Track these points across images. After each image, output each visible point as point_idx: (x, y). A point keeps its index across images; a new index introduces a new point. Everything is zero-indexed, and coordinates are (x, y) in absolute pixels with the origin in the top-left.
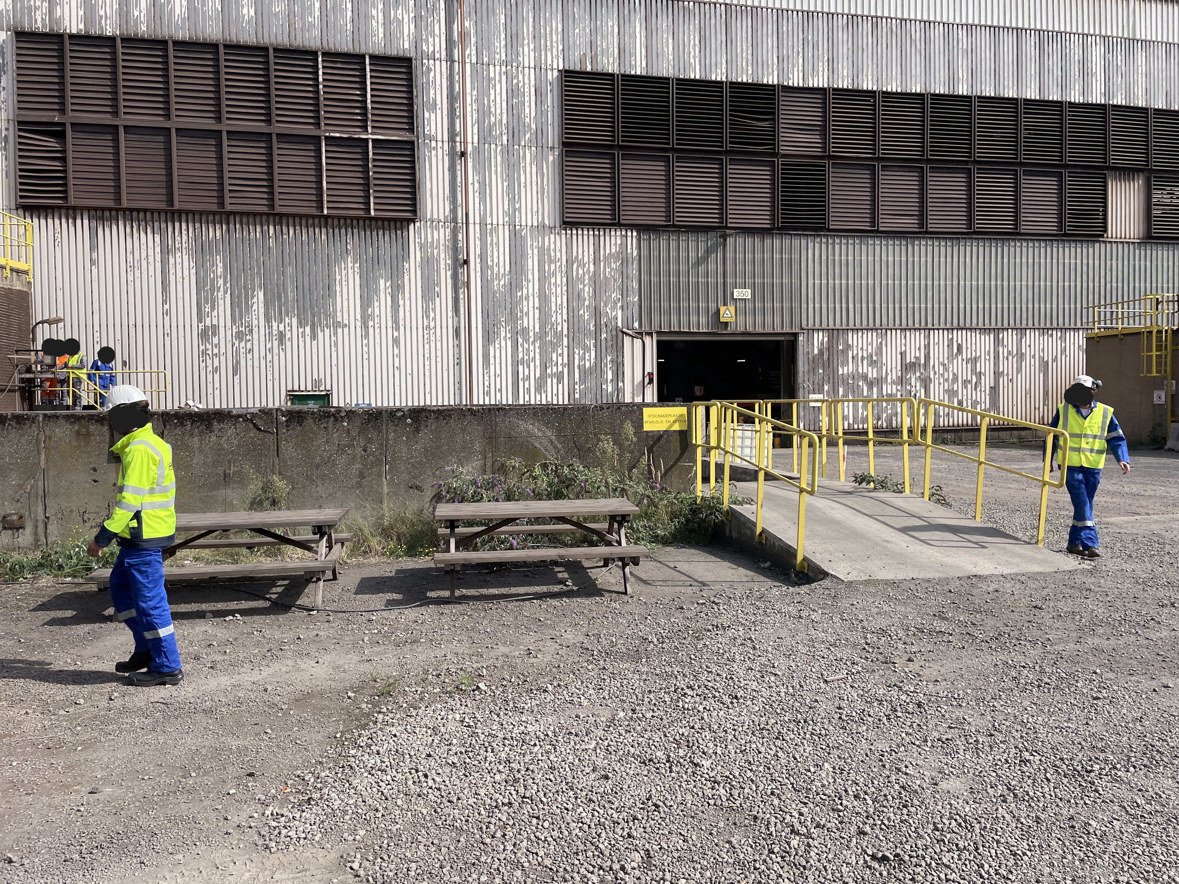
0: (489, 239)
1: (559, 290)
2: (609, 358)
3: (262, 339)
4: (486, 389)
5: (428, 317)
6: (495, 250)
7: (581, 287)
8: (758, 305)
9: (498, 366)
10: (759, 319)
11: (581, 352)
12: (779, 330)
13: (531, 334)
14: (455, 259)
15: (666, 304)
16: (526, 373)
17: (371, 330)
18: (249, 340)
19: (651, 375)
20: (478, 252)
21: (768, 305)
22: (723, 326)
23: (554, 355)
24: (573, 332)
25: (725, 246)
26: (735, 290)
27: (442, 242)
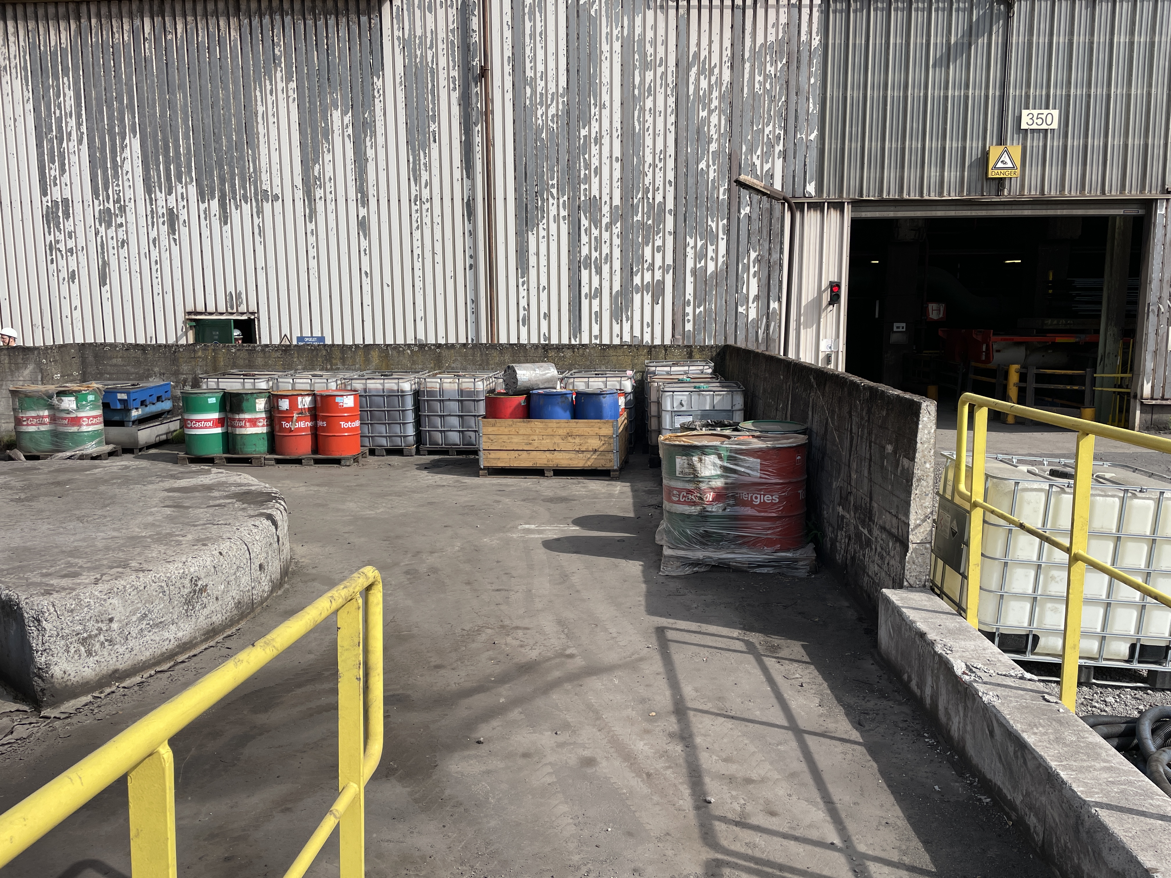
0: (528, 25)
1: (660, 121)
2: (753, 255)
3: (142, 222)
4: (522, 313)
5: (417, 179)
6: (538, 46)
7: (704, 114)
8: (1074, 142)
9: (543, 270)
10: (1073, 172)
11: (699, 244)
12: (1114, 194)
13: (606, 209)
14: (466, 68)
15: (876, 145)
16: (595, 284)
17: (320, 206)
18: (121, 225)
19: (835, 287)
20: (508, 53)
21: (1095, 142)
22: (994, 186)
23: (648, 251)
24: (686, 205)
25: (1008, 18)
26: (1025, 112)
27: (441, 35)
